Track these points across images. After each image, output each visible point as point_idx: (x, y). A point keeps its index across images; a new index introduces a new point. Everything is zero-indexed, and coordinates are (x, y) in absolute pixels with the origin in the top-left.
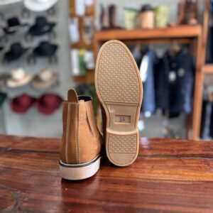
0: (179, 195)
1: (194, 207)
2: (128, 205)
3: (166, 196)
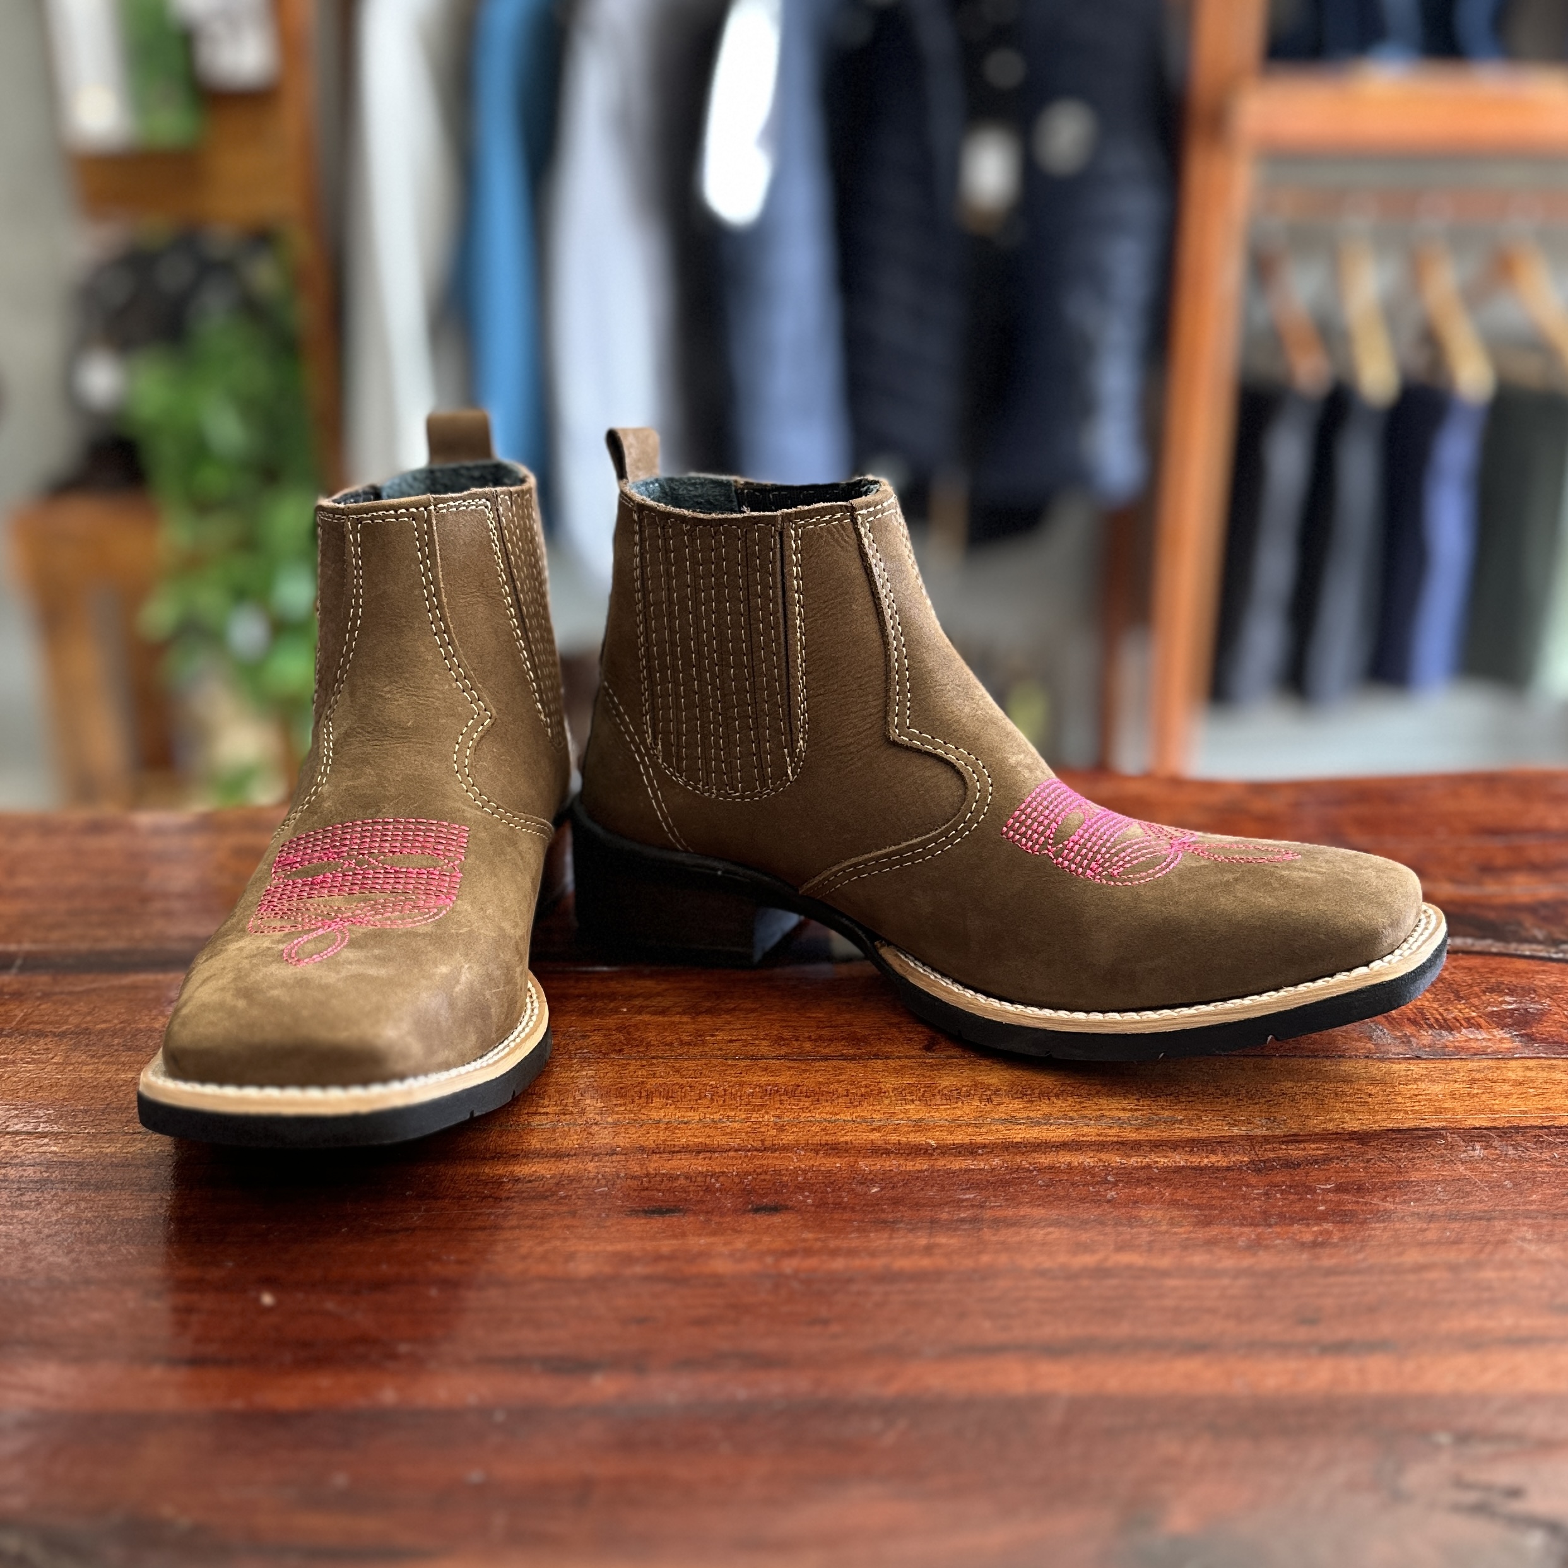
0: (1165, 1262)
1: (1283, 1348)
2: (802, 1383)
3: (1072, 1276)
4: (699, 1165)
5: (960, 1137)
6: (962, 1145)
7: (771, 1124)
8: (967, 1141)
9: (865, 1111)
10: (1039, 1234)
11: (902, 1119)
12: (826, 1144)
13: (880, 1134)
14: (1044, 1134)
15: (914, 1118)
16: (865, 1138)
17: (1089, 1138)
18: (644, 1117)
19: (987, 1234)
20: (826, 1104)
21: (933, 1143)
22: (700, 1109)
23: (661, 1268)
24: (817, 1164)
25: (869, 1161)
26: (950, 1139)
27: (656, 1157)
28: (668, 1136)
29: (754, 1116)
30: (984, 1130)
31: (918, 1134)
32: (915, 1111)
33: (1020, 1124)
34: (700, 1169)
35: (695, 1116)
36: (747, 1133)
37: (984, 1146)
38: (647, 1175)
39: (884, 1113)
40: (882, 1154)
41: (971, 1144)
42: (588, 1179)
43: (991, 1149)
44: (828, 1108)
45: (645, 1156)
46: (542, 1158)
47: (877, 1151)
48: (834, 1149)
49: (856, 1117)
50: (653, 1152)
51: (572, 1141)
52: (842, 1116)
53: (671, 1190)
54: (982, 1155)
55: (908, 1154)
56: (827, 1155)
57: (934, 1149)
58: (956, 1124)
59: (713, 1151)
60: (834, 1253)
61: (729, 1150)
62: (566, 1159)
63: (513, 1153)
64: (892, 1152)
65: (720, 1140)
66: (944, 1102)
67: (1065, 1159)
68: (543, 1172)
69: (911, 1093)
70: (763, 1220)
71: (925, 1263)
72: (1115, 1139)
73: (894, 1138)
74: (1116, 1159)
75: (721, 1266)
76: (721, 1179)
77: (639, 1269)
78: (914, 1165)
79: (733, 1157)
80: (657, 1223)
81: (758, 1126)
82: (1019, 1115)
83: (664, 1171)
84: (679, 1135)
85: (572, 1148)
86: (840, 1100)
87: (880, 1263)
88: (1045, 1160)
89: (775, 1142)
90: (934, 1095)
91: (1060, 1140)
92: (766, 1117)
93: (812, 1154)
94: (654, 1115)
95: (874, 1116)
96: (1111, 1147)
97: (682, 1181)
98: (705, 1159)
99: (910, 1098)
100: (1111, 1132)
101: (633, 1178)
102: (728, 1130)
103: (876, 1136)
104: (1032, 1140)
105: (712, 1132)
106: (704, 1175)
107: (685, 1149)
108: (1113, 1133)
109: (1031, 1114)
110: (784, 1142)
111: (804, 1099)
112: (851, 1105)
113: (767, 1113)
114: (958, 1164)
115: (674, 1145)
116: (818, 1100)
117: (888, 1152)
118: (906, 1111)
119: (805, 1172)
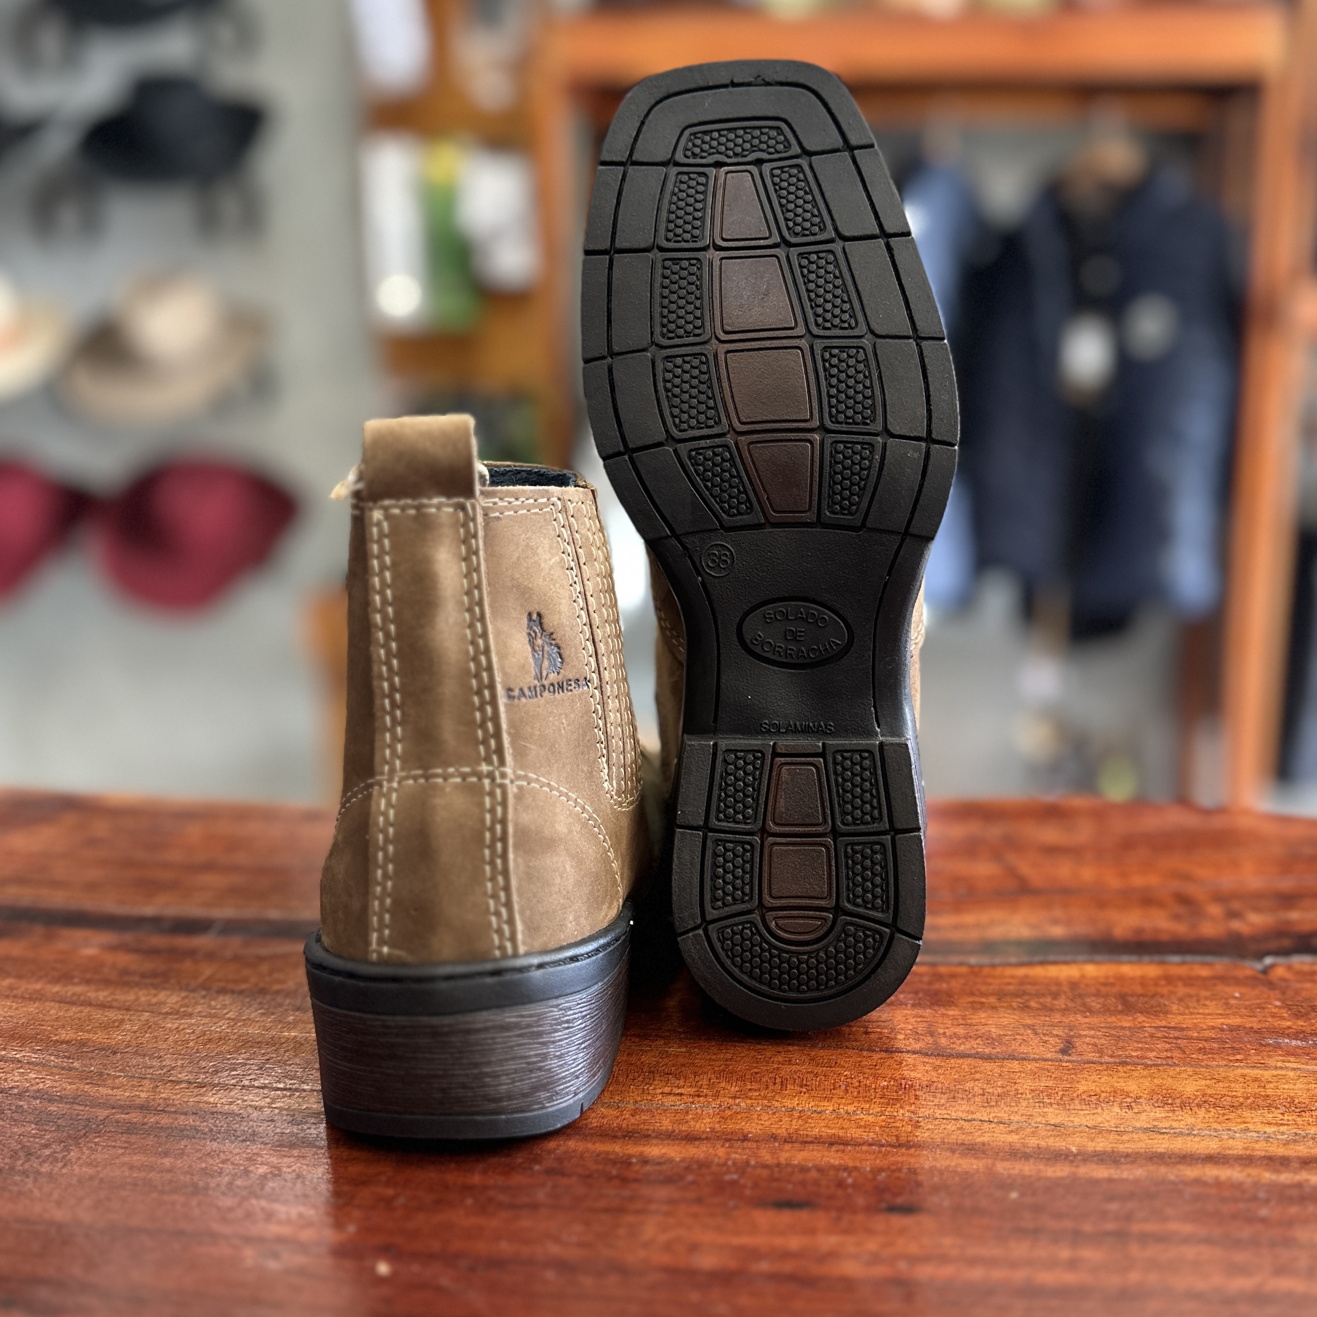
4: (833, 1157)
5: (1101, 1144)
6: (1104, 1153)
7: (906, 1119)
8: (1109, 1149)
9: (1001, 1113)
10: (1190, 1252)
11: (1040, 1123)
12: (963, 1144)
13: (1017, 1137)
14: (1188, 1146)
15: (1052, 1122)
16: (1003, 1140)
17: (1235, 1152)
18: (776, 1104)
19: (1135, 1250)
20: (962, 1102)
21: (1074, 1149)
22: (833, 1101)
23: (788, 1267)
24: (953, 1164)
25: (1007, 1164)
26: (1091, 1146)
27: (787, 1147)
28: (801, 1125)
29: (889, 1109)
30: (1125, 1138)
31: (1057, 1139)
32: (1054, 1115)
33: (1163, 1133)
34: (832, 1161)
35: (828, 1107)
36: (881, 1127)
37: (1127, 1155)
38: (779, 1165)
39: (1022, 1115)
40: (1021, 1158)
41: (1113, 1152)
42: (718, 1165)
43: (1133, 1158)
44: (964, 1107)
45: (777, 1144)
46: (673, 1140)
47: (1015, 1154)
48: (971, 1149)
49: (994, 1118)
50: (785, 1141)
51: (704, 1125)
52: (978, 1116)
53: (803, 1183)
54: (1125, 1164)
55: (1048, 1159)
56: (963, 1155)
57: (1075, 1156)
58: (1098, 1130)
59: (846, 1144)
60: (973, 1262)
61: (863, 1144)
62: (697, 1143)
63: (646, 1133)
64: (1031, 1156)
65: (855, 1133)
66: (1084, 1107)
67: (1211, 1172)
68: (673, 1155)
69: (1049, 1096)
70: (898, 1221)
71: (1070, 1278)
72: (1263, 1154)
73: (1033, 1142)
74: (1268, 1176)
75: (851, 1268)
76: (854, 1174)
77: (764, 1266)
78: (1055, 1172)
79: (867, 1152)
80: (786, 1217)
81: (892, 1120)
82: (1161, 1125)
83: (796, 1162)
84: (812, 1125)
85: (703, 1132)
86: (977, 1099)
87: (1019, 1276)
88: (1190, 1172)
89: (911, 1138)
90: (1072, 1099)
91: (1206, 1152)
92: (901, 1111)
93: (948, 1154)
94: (789, 1103)
95: (1012, 1118)
96: (1259, 1162)
97: (814, 1174)
98: (837, 1151)
99: (1049, 1101)
100: (1257, 1146)
101: (765, 1166)
102: (862, 1123)
103: (1013, 1138)
104: (1176, 1151)
105: (846, 1124)
106: (837, 1169)
107: (818, 1141)
108: (1261, 1149)
109: (1175, 1124)
110: (919, 1138)
111: (938, 1095)
112: (987, 1104)
113: (902, 1107)
114: (1101, 1172)
115: (807, 1135)
116: (954, 1098)
117: (1026, 1157)
118: (1044, 1115)
119: (941, 1172)
